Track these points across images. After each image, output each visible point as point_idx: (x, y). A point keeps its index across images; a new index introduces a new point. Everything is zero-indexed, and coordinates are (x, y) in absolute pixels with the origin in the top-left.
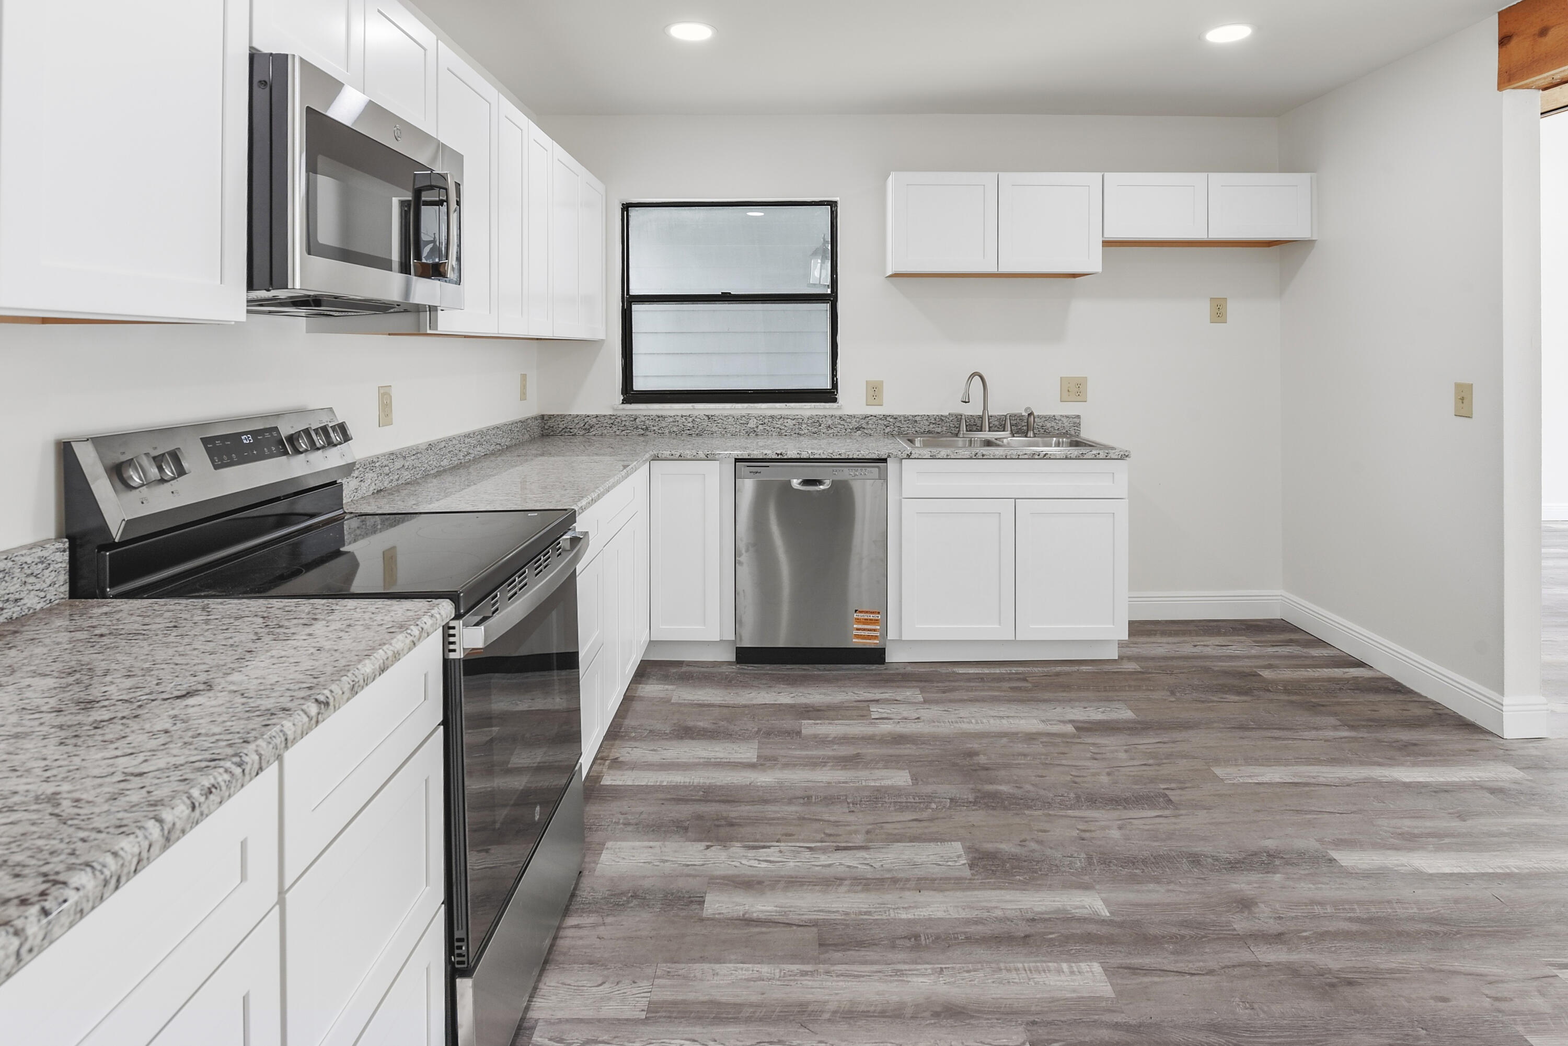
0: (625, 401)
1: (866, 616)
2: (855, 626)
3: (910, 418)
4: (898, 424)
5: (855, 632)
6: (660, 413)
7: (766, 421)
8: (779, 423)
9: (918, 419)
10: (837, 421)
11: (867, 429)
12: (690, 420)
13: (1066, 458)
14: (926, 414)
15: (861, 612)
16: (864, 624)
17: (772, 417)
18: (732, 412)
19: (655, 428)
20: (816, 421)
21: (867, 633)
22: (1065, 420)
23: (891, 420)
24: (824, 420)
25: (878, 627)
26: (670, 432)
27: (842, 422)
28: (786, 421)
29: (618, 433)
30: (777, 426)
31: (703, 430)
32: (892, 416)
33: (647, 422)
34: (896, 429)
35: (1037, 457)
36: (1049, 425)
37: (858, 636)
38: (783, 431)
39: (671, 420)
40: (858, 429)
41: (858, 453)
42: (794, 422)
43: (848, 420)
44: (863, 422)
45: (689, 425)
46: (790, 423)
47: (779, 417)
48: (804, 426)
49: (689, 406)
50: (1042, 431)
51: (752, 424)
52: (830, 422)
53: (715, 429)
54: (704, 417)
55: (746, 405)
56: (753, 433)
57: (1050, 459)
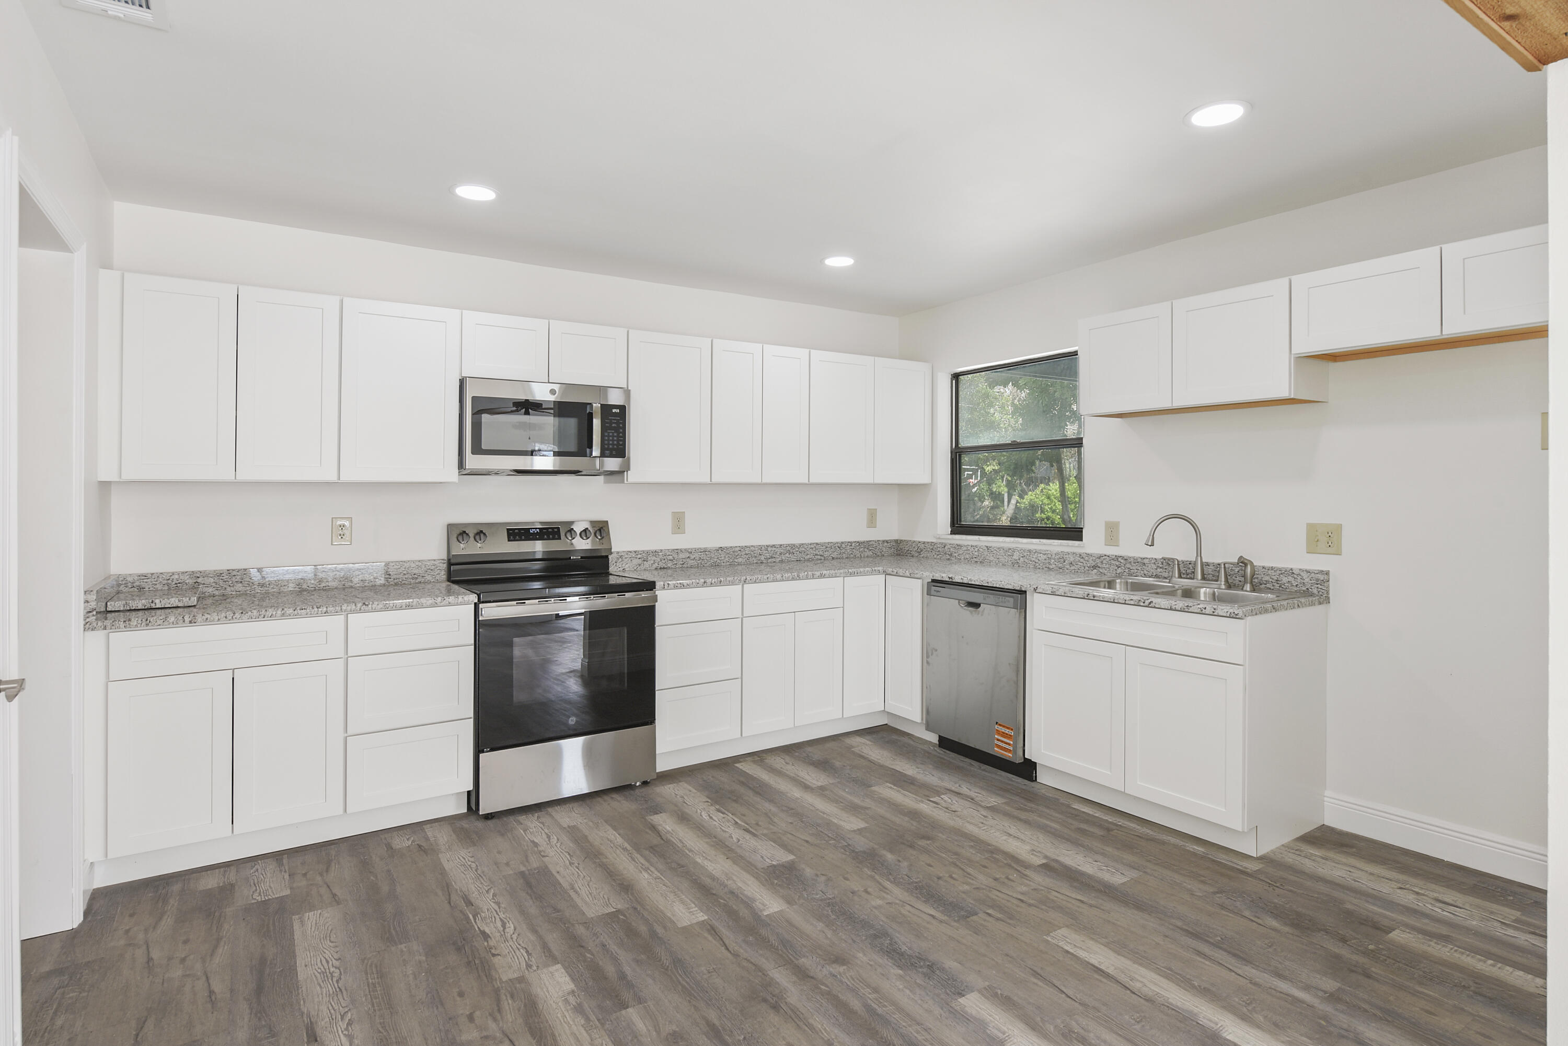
0: (953, 533)
1: (1003, 730)
2: (996, 736)
3: (1139, 560)
4: (1128, 565)
5: (996, 742)
6: (958, 542)
7: (1025, 554)
8: (1035, 557)
9: (1146, 561)
10: (1078, 558)
11: (1102, 568)
12: (976, 549)
13: (1171, 609)
14: (1154, 557)
15: (1000, 725)
16: (1002, 736)
17: (1030, 551)
18: (1002, 545)
19: (956, 555)
20: (1062, 558)
21: (1004, 745)
22: (1305, 575)
23: (1122, 561)
24: (1067, 556)
25: (1012, 743)
26: (964, 559)
27: (1082, 560)
28: (1039, 555)
29: (935, 557)
30: (1033, 559)
31: (985, 559)
32: (1122, 557)
33: (951, 549)
34: (1127, 570)
35: (1142, 604)
36: (1285, 580)
37: (998, 746)
38: (1037, 564)
39: (965, 549)
40: (1094, 567)
41: (1000, 583)
42: (1045, 557)
43: (1086, 558)
44: (1098, 561)
45: (976, 553)
46: (1043, 557)
47: (1034, 551)
48: (1053, 561)
49: (976, 537)
50: (1277, 586)
51: (1016, 557)
52: (1072, 559)
53: (992, 558)
54: (985, 548)
55: (1012, 539)
56: (1015, 565)
57: (1155, 607)
